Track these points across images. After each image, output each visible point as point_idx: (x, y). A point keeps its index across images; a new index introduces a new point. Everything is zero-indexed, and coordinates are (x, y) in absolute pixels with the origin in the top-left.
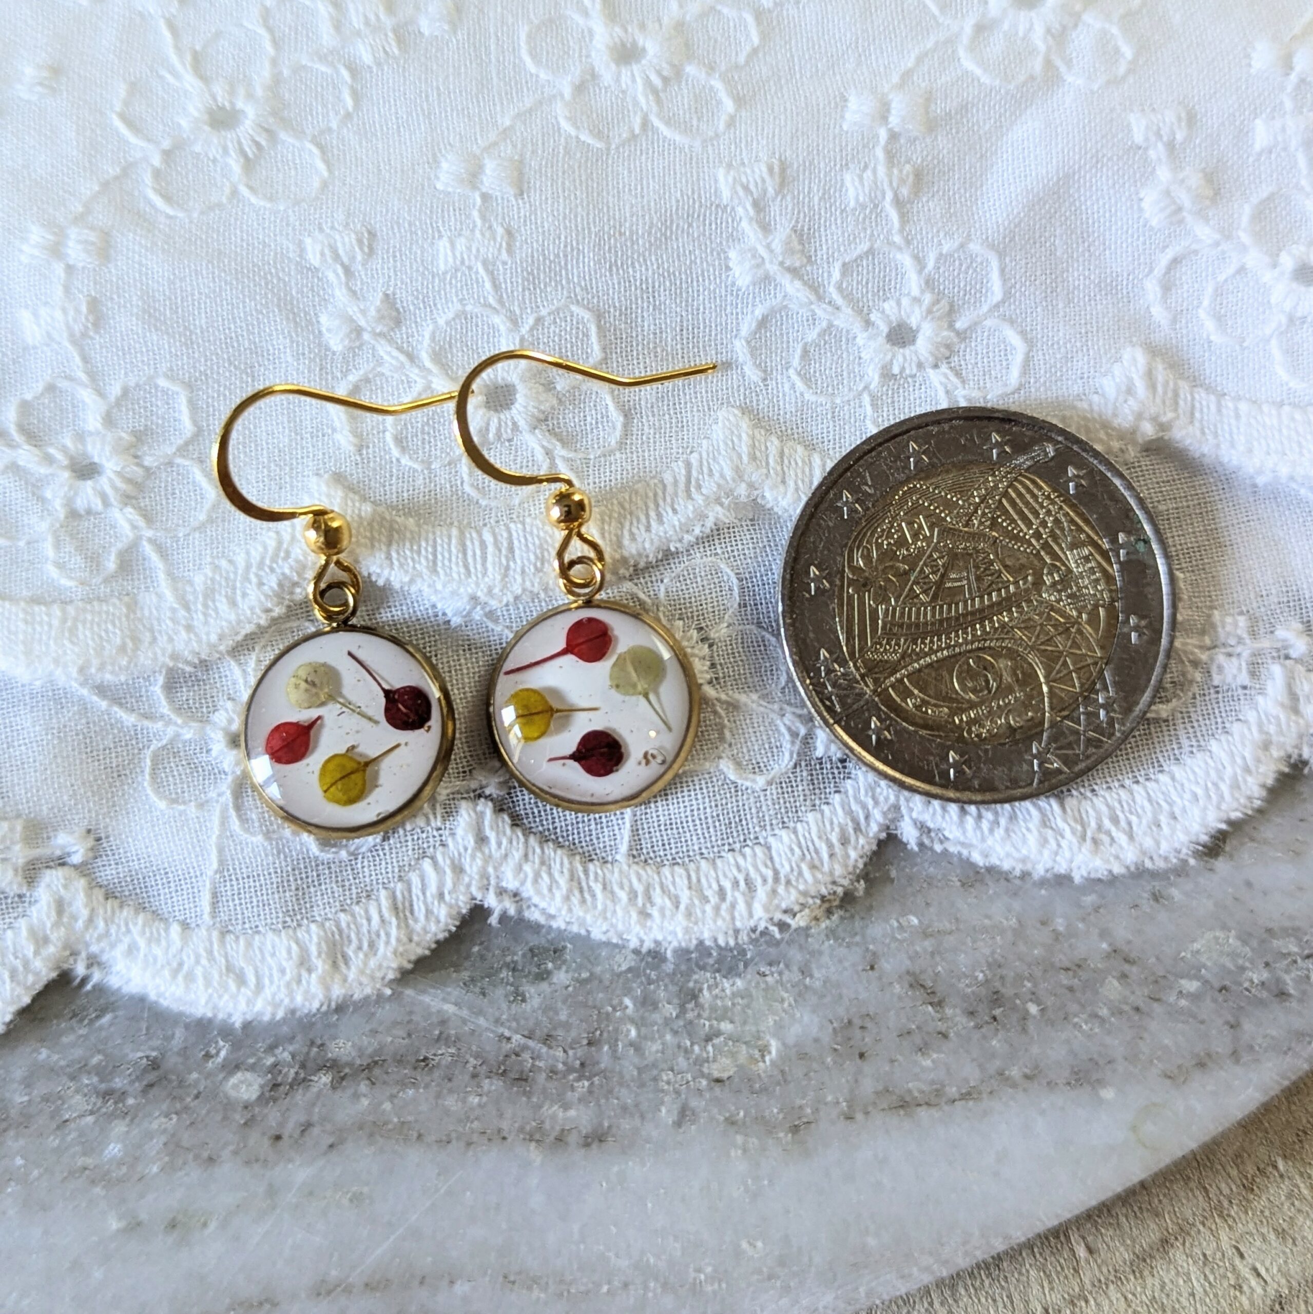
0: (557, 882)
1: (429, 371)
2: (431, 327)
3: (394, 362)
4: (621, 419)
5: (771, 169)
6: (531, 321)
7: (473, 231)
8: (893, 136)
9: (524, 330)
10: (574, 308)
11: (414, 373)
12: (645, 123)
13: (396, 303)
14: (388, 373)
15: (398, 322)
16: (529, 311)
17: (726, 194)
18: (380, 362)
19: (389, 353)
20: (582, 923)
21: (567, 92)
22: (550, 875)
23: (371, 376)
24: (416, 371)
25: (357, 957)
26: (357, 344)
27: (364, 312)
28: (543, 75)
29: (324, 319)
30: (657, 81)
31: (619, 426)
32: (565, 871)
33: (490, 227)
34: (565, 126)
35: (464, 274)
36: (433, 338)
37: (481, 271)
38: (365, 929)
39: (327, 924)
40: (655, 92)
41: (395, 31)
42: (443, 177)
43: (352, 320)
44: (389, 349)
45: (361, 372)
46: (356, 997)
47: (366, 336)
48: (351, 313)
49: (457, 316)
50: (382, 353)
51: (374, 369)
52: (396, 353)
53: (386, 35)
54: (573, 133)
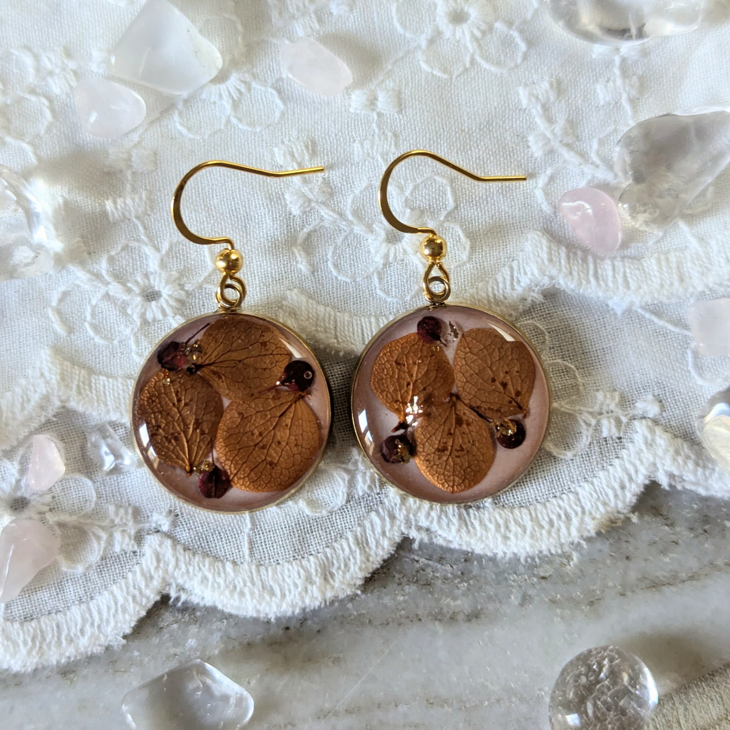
0: (451, 521)
1: (352, 223)
2: (352, 196)
3: (331, 219)
4: (469, 243)
5: (551, 85)
6: (411, 187)
7: (373, 136)
8: (624, 60)
9: (407, 193)
10: (436, 178)
11: (343, 225)
12: (473, 61)
13: (330, 183)
14: (327, 226)
15: (331, 195)
16: (409, 181)
17: (524, 102)
18: (322, 219)
19: (327, 214)
20: (468, 544)
21: (424, 44)
22: (447, 516)
23: (317, 228)
24: (344, 223)
25: (338, 574)
26: (308, 209)
27: (311, 190)
28: (408, 35)
29: (287, 196)
30: (478, 34)
31: (468, 247)
32: (456, 514)
33: (383, 133)
34: (424, 66)
35: (369, 162)
36: (353, 202)
37: (380, 159)
38: (341, 557)
39: (319, 555)
40: (477, 40)
41: (316, 13)
42: (354, 104)
43: (305, 196)
44: (327, 211)
45: (311, 226)
46: (340, 597)
47: (313, 204)
48: (303, 191)
49: (366, 188)
50: (323, 214)
51: (319, 223)
52: (331, 213)
53: (311, 17)
54: (429, 70)
